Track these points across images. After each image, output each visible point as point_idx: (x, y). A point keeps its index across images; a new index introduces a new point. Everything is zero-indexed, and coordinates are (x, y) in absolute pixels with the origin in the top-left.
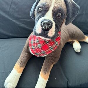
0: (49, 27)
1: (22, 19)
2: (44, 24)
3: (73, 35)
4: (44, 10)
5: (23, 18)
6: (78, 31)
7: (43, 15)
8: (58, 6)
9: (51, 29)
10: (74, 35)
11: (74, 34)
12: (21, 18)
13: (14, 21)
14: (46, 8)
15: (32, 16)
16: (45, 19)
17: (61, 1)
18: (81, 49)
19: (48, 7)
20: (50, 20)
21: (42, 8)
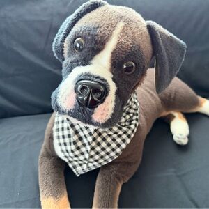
3: (172, 100)
4: (91, 46)
6: (181, 90)
7: (84, 59)
8: (129, 42)
10: (174, 99)
11: (172, 97)
14: (96, 43)
15: (57, 52)
16: (88, 74)
17: (140, 31)
18: (189, 137)
19: (100, 41)
20: (103, 80)
21: (85, 39)
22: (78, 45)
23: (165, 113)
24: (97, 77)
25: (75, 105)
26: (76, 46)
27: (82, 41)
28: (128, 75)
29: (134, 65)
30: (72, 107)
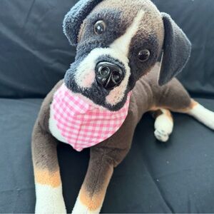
0: (116, 81)
1: (57, 50)
2: (104, 69)
3: (164, 96)
5: (59, 49)
9: (118, 85)
11: (166, 93)
12: (54, 48)
13: (36, 53)
16: (109, 57)
22: (99, 28)
23: (154, 108)
24: (117, 61)
25: (93, 84)
26: (96, 29)
27: (104, 24)
28: (142, 63)
29: (149, 53)
30: (89, 86)
